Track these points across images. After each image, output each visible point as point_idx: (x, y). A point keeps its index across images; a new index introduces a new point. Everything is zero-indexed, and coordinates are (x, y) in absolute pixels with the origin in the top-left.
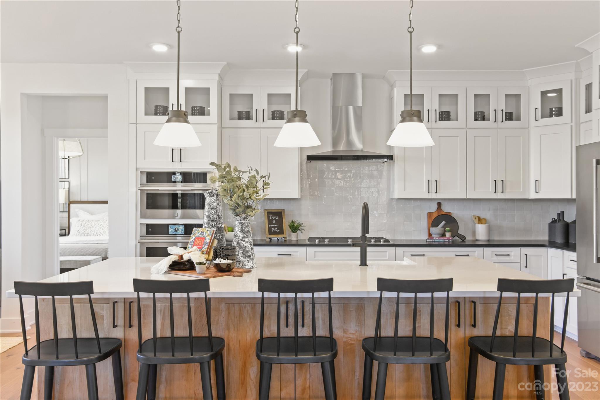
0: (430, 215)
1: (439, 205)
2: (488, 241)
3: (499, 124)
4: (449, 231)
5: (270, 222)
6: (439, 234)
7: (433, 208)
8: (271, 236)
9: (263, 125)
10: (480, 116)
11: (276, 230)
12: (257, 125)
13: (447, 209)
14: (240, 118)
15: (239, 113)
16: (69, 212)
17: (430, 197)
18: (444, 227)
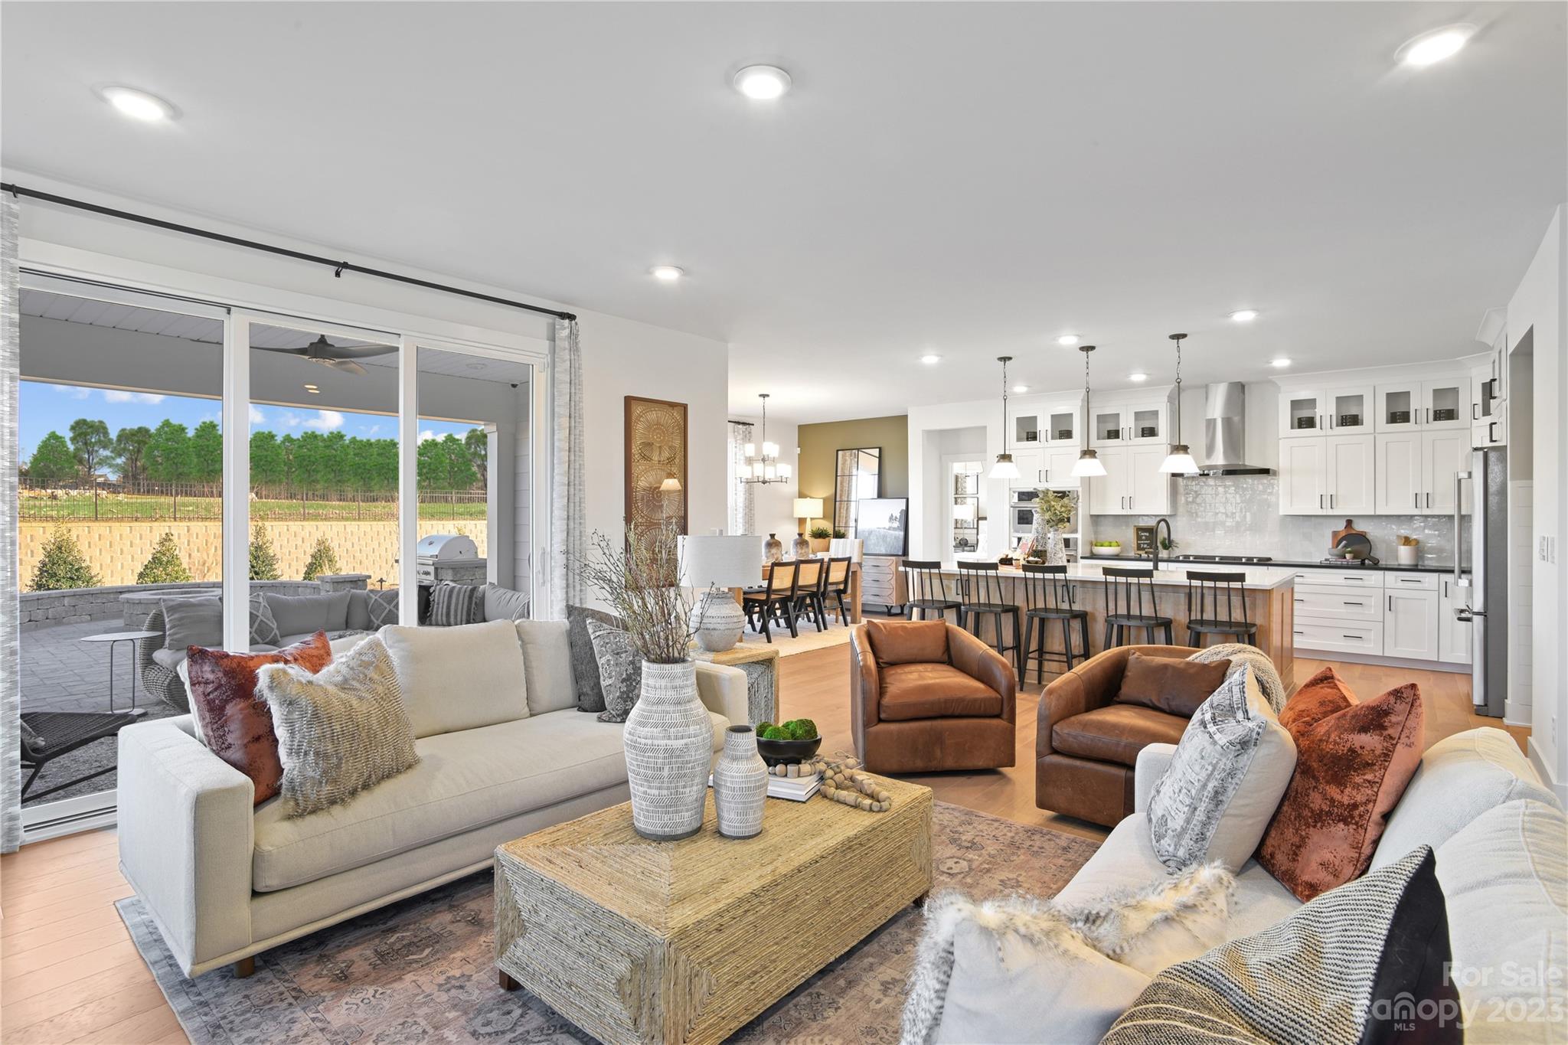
0: (1335, 534)
1: (1349, 523)
2: (1417, 565)
3: (1426, 426)
4: (1350, 552)
5: (1139, 538)
6: (1337, 555)
7: (1341, 526)
8: (1140, 552)
9: (1130, 443)
10: (1399, 416)
11: (1145, 546)
12: (1124, 443)
13: (1359, 527)
14: (1109, 437)
15: (1109, 432)
16: (977, 528)
17: (1325, 514)
18: (1345, 546)
